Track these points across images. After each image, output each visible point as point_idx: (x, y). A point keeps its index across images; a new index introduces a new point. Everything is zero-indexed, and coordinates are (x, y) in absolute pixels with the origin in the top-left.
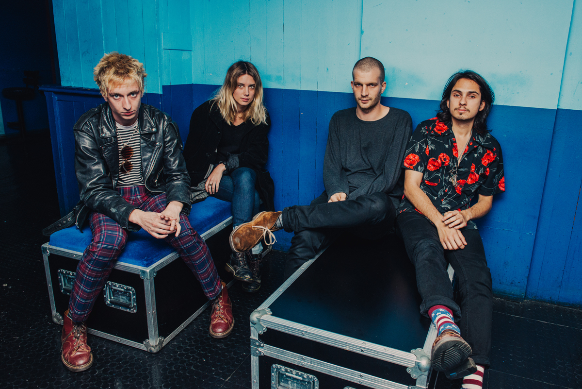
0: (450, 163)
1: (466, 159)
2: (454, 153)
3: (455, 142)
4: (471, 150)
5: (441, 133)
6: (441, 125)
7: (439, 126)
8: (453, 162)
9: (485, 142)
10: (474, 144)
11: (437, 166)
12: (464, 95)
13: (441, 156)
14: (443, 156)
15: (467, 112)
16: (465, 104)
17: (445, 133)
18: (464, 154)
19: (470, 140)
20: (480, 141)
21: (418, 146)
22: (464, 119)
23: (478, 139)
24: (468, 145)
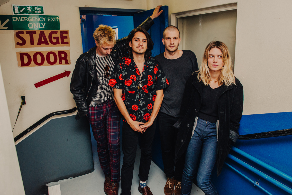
0: (137, 79)
1: (144, 74)
2: (137, 73)
3: (137, 67)
4: (146, 68)
5: (129, 64)
6: (128, 60)
7: (127, 61)
8: (138, 78)
9: (152, 63)
10: (146, 66)
11: (130, 83)
12: (141, 40)
13: (131, 77)
14: (132, 76)
15: (143, 49)
16: (142, 45)
17: (131, 64)
18: (143, 71)
19: (144, 64)
20: (149, 63)
21: (116, 75)
22: (142, 53)
23: (149, 62)
24: (144, 67)
